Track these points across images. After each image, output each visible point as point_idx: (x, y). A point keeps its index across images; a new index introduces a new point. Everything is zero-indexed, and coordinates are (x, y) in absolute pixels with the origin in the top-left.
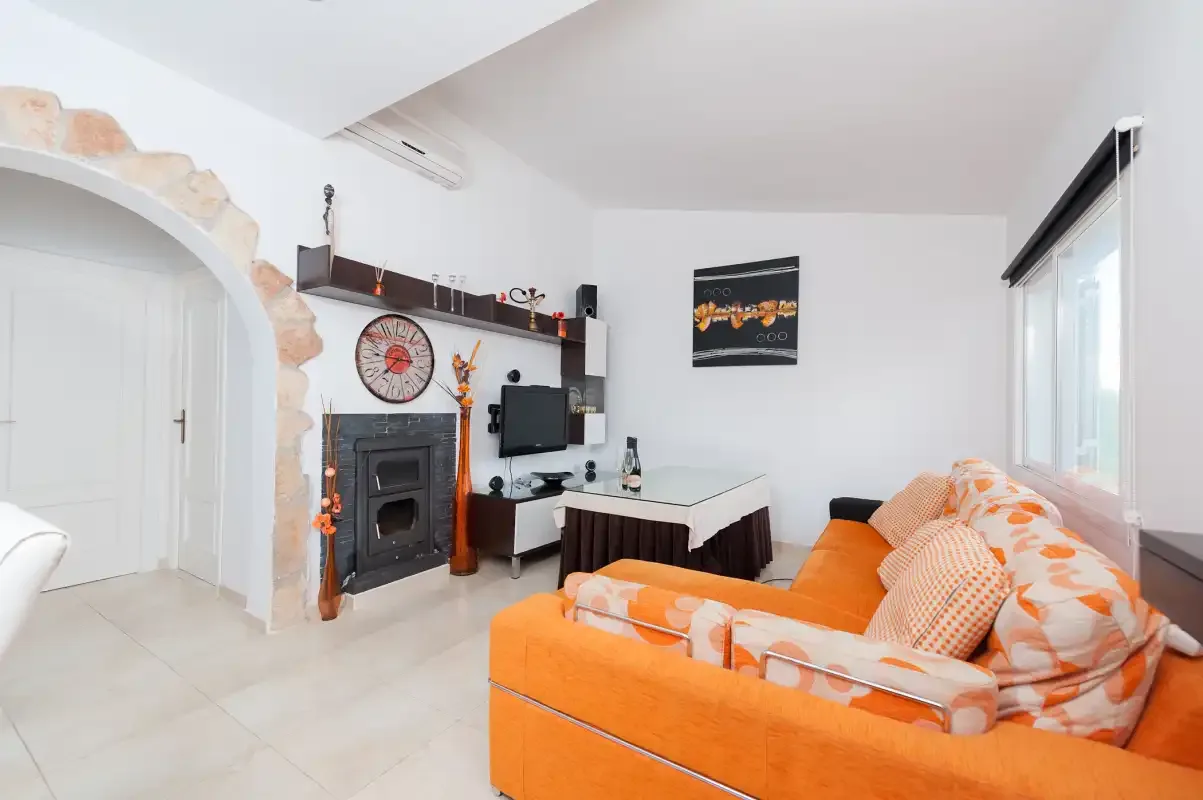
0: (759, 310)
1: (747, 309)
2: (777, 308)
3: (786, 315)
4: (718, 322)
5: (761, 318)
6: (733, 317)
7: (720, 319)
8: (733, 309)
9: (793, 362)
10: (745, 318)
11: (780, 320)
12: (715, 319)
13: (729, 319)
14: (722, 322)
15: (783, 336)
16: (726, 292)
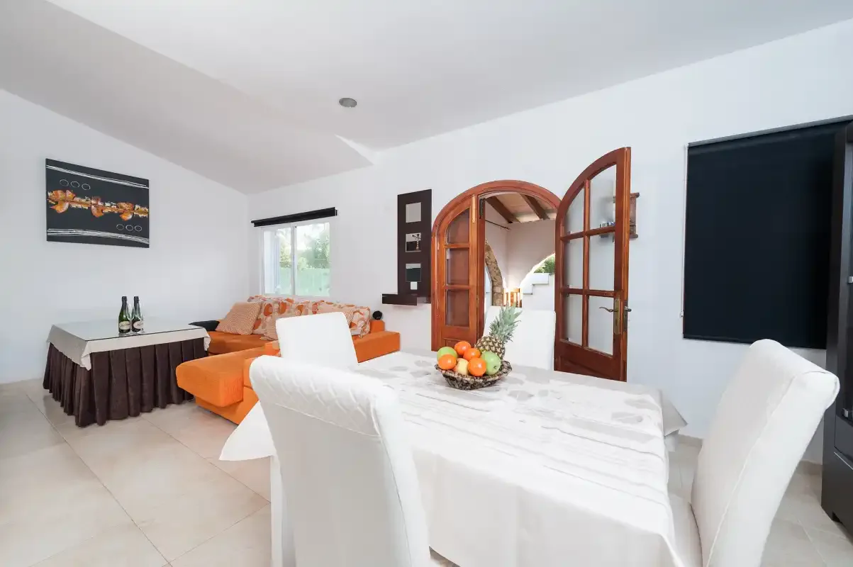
0: (117, 207)
1: (107, 204)
2: (134, 209)
3: (140, 216)
4: (77, 209)
5: (120, 214)
6: (93, 207)
7: (80, 206)
8: (93, 202)
9: (147, 246)
10: (106, 211)
11: (135, 219)
12: (74, 206)
13: (90, 208)
14: (82, 210)
15: (138, 228)
16: (85, 187)
